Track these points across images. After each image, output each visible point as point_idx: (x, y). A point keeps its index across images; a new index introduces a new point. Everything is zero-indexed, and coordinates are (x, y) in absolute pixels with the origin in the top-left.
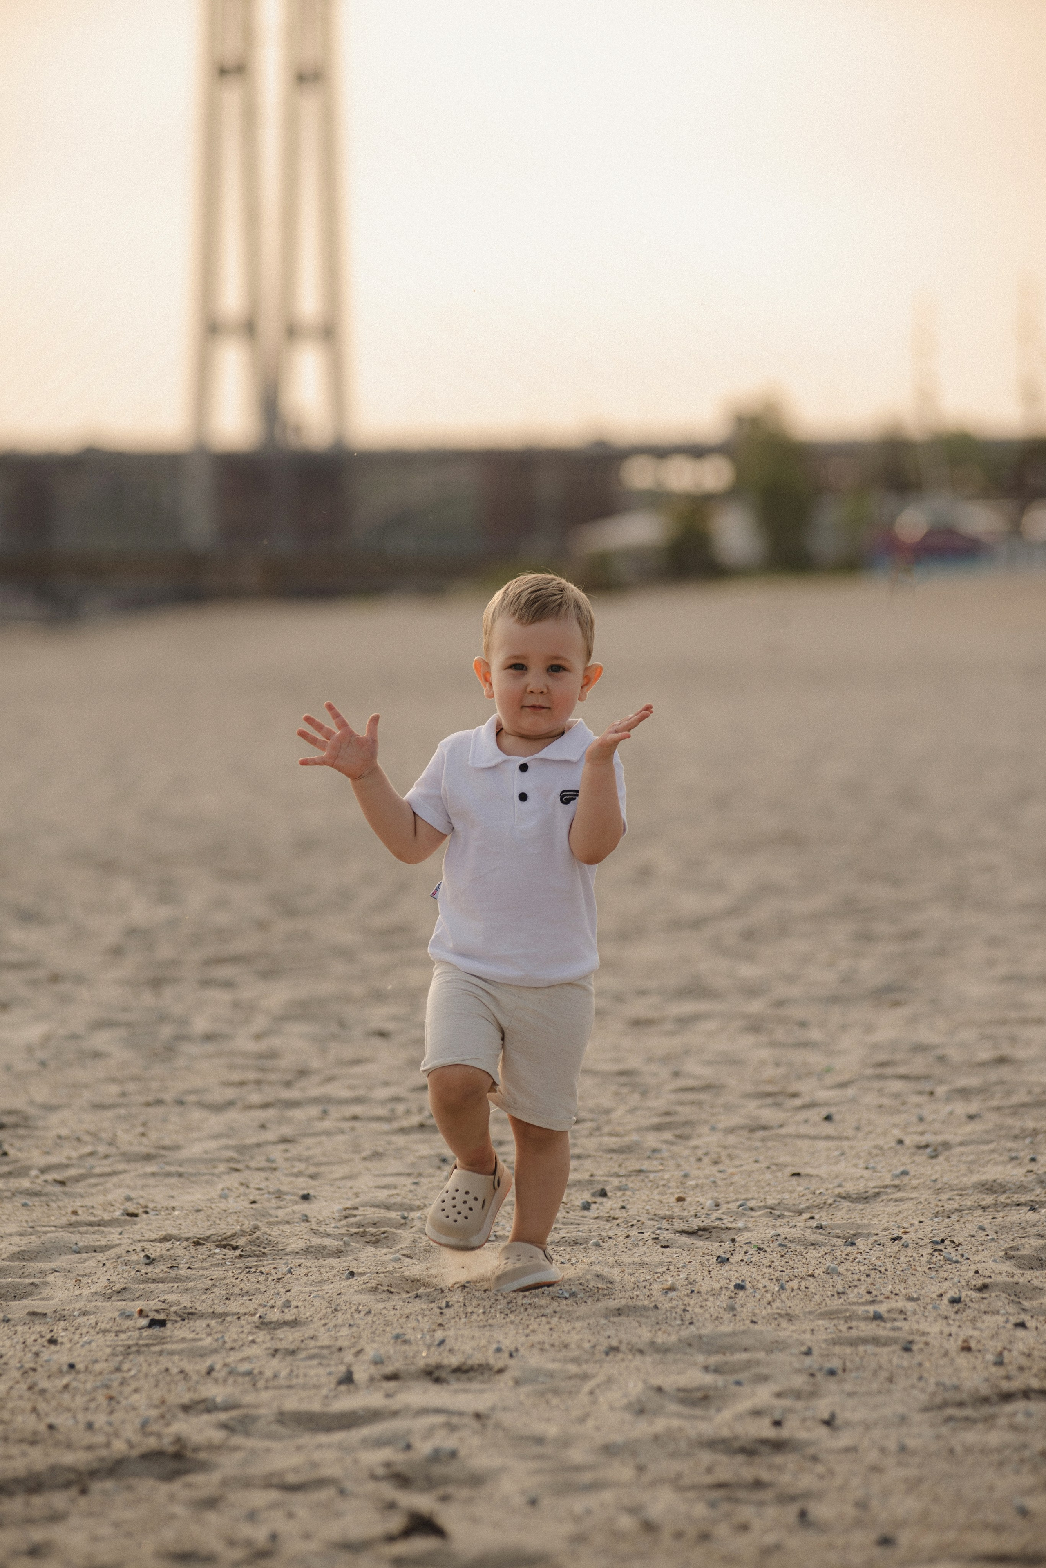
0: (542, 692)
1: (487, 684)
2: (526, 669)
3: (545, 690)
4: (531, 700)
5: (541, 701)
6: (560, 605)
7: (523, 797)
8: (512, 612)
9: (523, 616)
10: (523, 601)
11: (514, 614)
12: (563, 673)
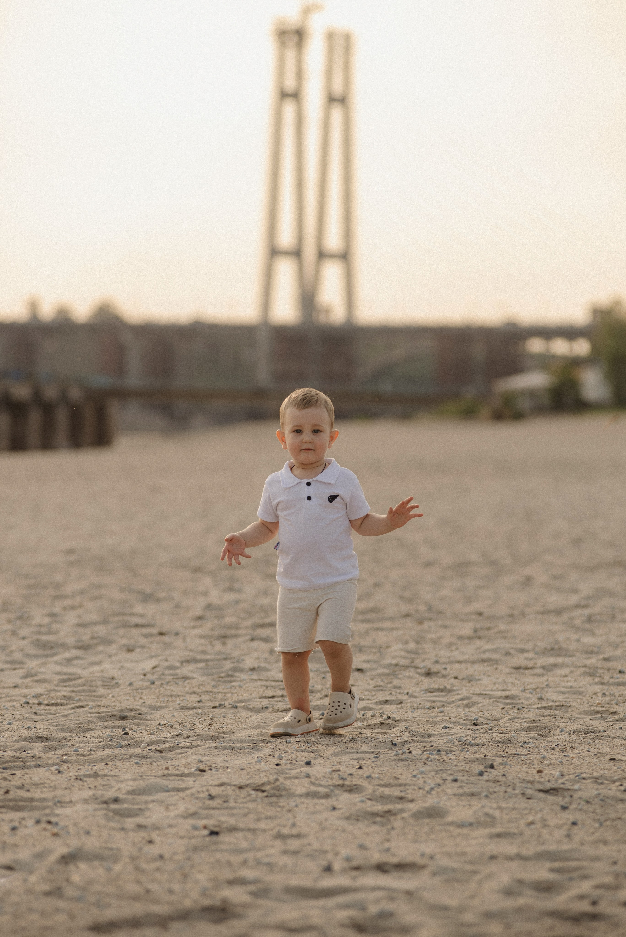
0: (310, 442)
1: (283, 443)
2: (302, 432)
3: (312, 441)
4: (305, 446)
5: (310, 446)
6: (317, 401)
7: (309, 498)
8: (294, 405)
9: (299, 407)
10: (299, 399)
11: (295, 405)
12: (320, 434)
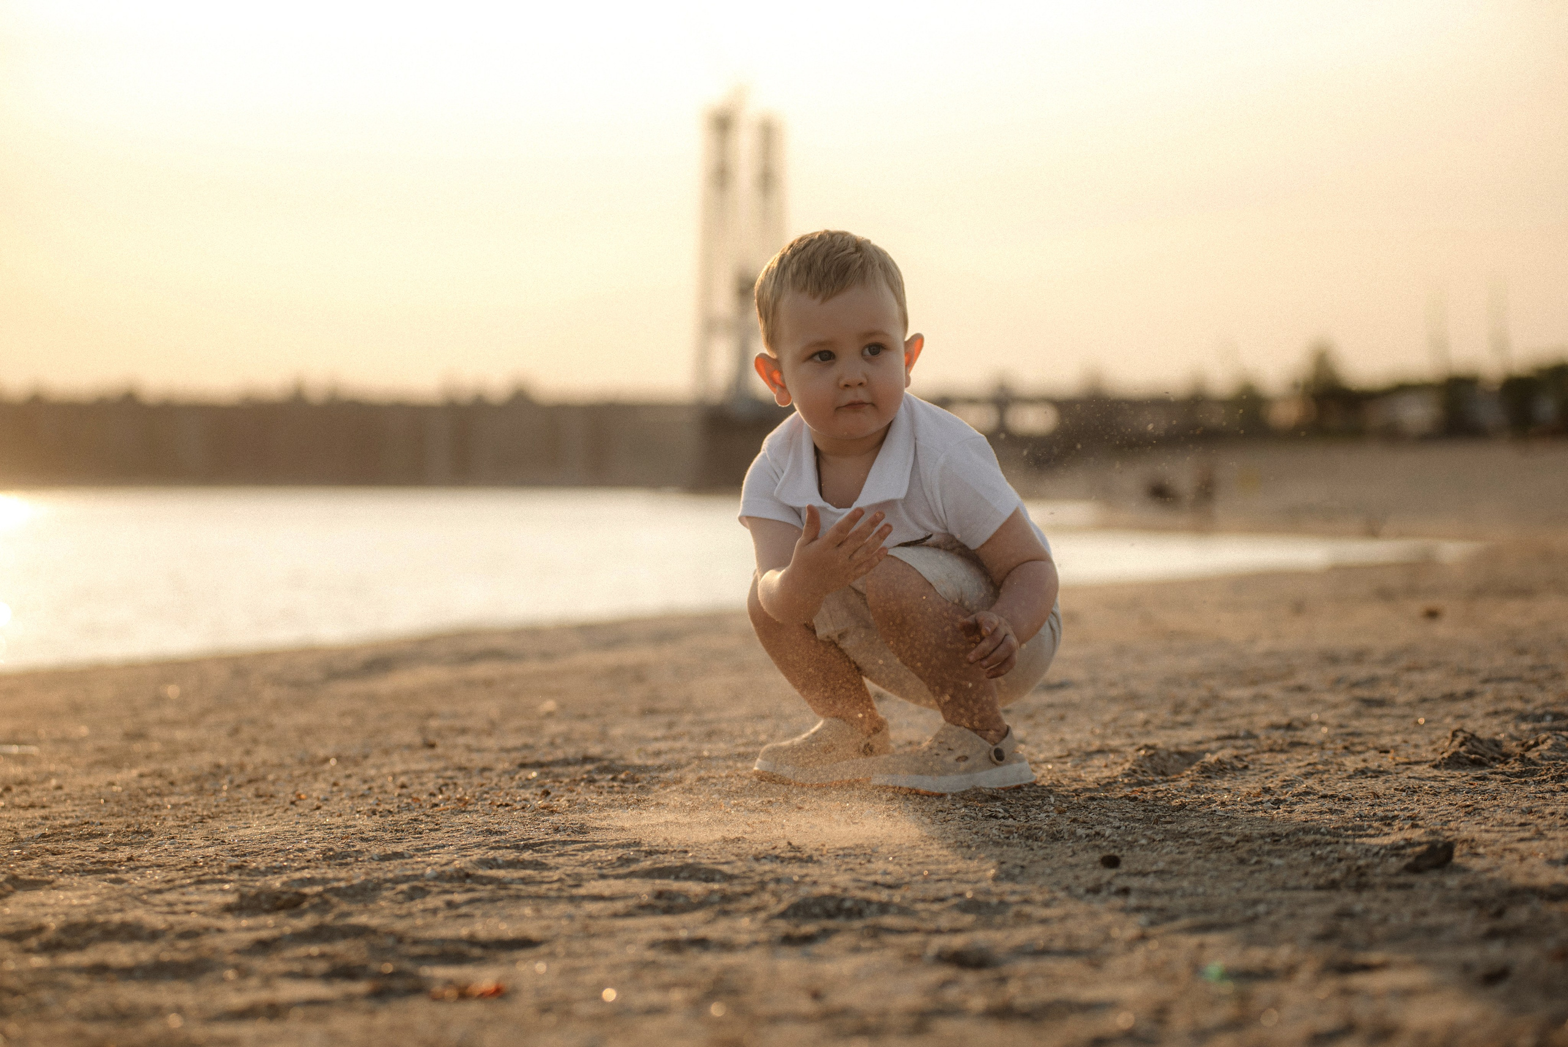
0: (861, 384)
2: (834, 358)
4: (849, 396)
5: (862, 395)
12: (883, 353)
